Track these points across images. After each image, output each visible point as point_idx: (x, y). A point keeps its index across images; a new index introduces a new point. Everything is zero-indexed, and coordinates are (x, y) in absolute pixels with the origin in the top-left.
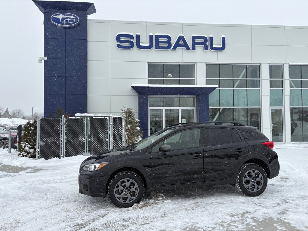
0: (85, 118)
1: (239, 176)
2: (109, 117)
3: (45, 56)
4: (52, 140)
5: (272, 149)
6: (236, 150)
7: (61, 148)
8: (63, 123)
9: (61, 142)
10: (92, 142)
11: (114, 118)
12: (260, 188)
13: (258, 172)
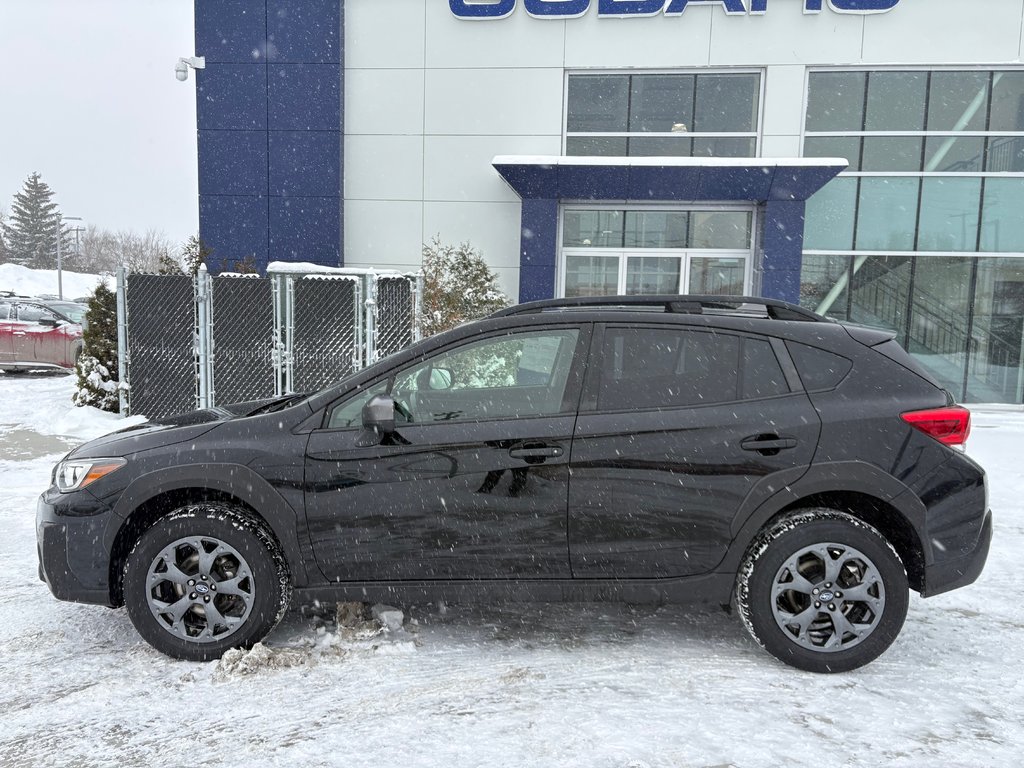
0: (279, 279)
1: (751, 570)
2: (363, 276)
3: (198, 54)
4: (167, 354)
5: (958, 447)
6: (744, 440)
7: (199, 384)
8: (201, 293)
9: (198, 361)
10: (301, 367)
11: (379, 281)
12: (863, 637)
13: (860, 560)
